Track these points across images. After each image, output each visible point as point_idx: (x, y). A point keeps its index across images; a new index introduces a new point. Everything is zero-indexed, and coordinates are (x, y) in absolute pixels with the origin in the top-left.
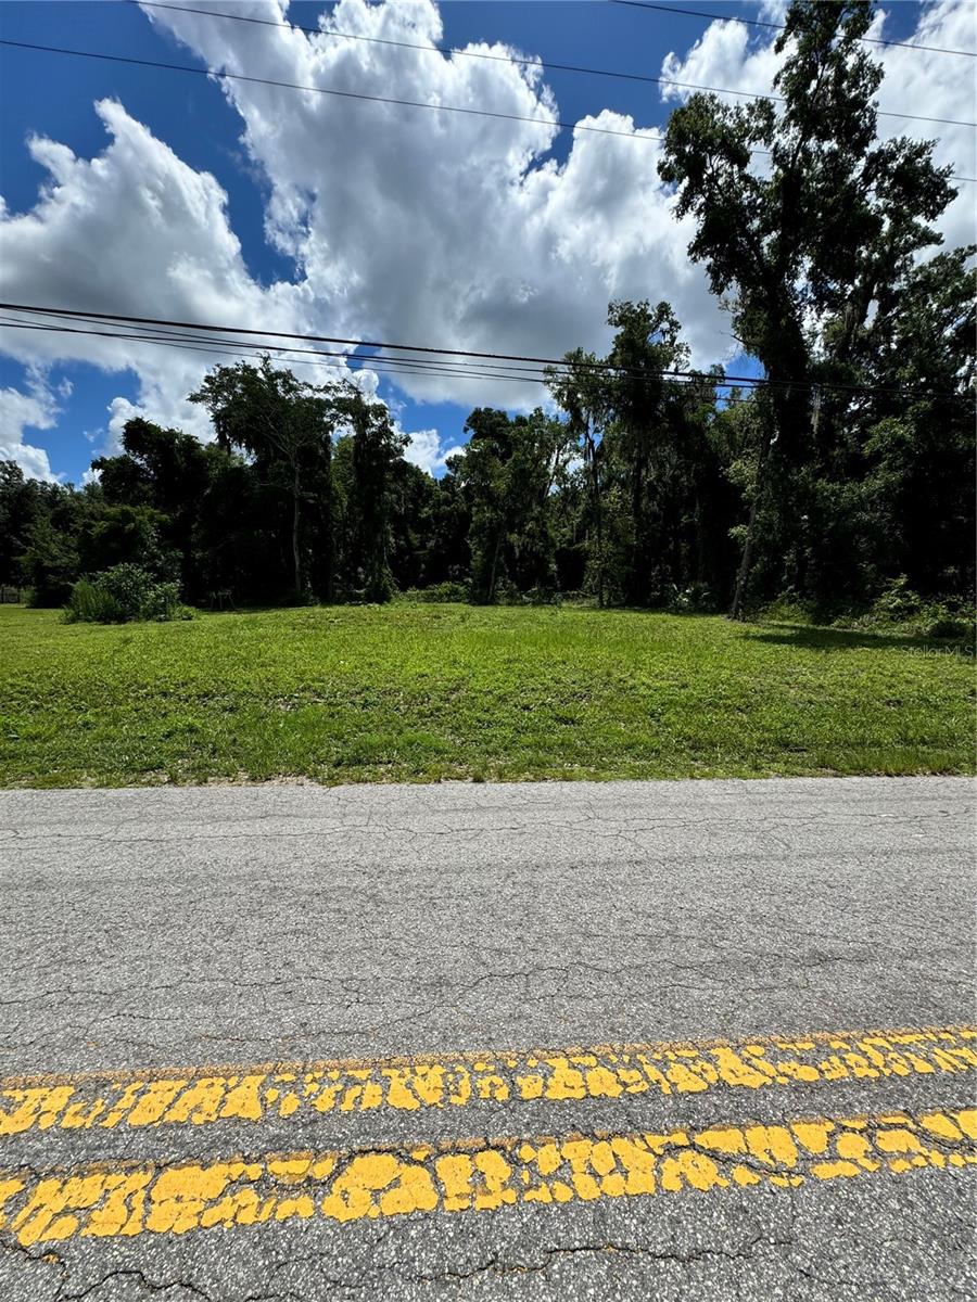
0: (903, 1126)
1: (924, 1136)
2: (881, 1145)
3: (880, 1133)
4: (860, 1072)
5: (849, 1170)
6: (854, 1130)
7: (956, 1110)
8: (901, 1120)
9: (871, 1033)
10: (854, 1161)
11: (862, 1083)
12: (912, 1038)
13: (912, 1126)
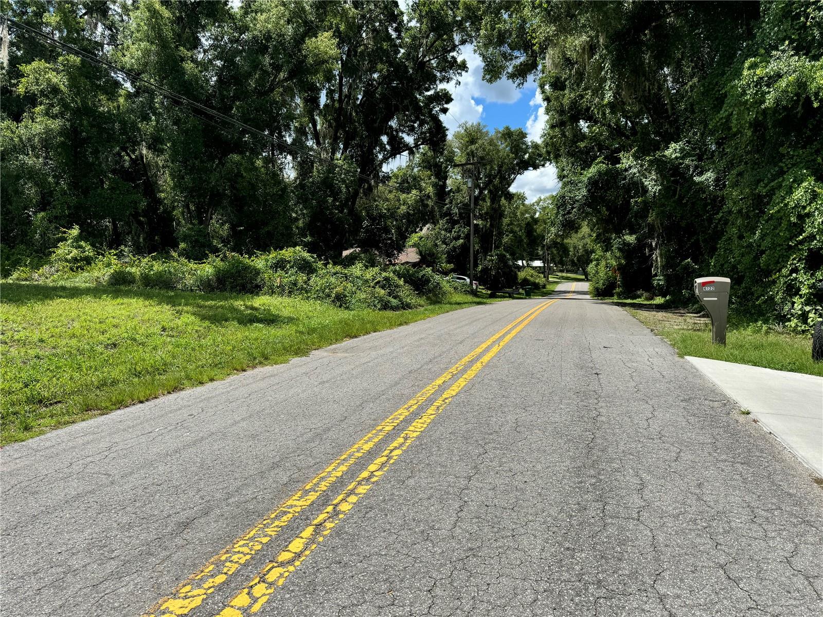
0: (273, 567)
1: (282, 564)
2: (270, 580)
3: (266, 577)
4: (242, 561)
5: (265, 599)
6: (256, 584)
7: (287, 546)
8: (271, 565)
9: (235, 542)
10: (264, 595)
11: (246, 565)
12: (254, 532)
13: (276, 565)
